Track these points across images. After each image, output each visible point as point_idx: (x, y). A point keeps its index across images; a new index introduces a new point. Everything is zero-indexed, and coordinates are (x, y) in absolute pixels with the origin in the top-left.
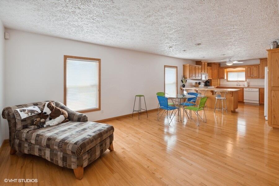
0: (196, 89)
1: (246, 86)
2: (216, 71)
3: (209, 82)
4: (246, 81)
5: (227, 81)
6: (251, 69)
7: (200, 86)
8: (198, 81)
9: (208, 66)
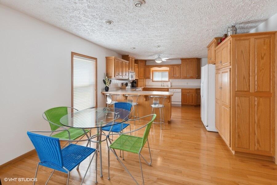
0: (124, 94)
1: (170, 86)
2: (142, 70)
3: (136, 83)
4: (169, 81)
5: (153, 81)
6: (174, 68)
7: (127, 87)
8: (125, 82)
9: (135, 63)
